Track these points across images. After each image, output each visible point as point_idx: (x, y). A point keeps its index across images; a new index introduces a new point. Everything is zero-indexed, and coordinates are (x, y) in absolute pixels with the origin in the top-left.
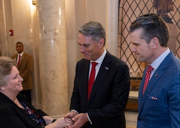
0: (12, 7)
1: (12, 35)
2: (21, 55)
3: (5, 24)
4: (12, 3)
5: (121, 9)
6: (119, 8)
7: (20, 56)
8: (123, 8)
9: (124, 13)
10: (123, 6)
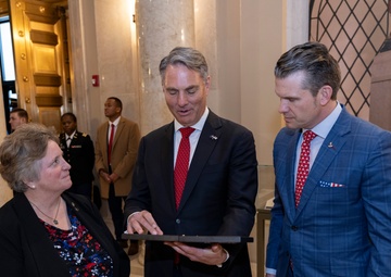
0: (97, 30)
1: (96, 85)
2: (116, 123)
3: (84, 63)
4: (96, 22)
5: (314, 22)
6: (310, 19)
7: (113, 126)
8: (318, 18)
9: (321, 30)
10: (319, 14)
